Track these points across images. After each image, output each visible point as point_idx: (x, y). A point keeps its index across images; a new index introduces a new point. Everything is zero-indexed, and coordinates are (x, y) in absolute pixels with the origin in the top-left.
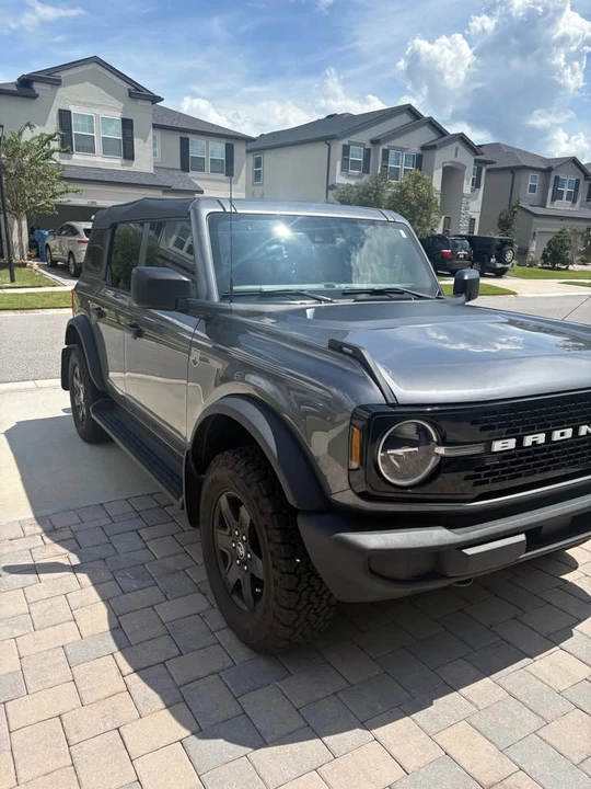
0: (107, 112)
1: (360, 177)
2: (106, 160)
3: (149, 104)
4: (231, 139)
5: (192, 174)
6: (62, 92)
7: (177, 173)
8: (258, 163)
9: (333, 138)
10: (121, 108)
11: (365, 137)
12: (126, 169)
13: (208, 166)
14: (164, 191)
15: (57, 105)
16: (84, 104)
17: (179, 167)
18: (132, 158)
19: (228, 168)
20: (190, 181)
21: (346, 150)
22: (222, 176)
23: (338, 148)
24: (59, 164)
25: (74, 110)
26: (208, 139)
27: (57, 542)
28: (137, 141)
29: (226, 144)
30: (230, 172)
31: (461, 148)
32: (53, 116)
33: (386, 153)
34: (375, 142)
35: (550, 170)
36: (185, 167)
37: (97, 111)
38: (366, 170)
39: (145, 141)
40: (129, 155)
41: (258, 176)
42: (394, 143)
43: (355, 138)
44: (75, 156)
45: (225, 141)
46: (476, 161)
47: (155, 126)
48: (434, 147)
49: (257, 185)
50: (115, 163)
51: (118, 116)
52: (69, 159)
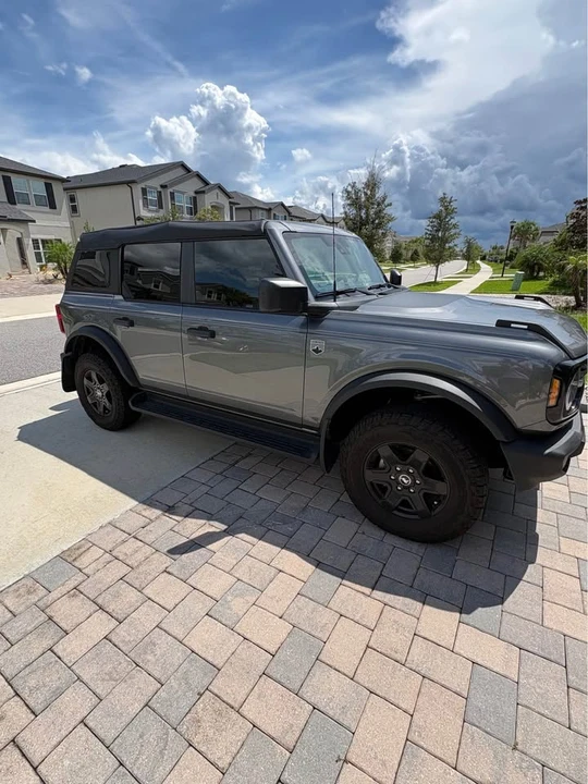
1: (156, 211)
4: (49, 180)
5: (19, 206)
7: (6, 206)
8: (72, 199)
9: (133, 182)
11: (155, 183)
13: (32, 200)
17: (6, 200)
19: (51, 202)
20: (20, 212)
21: (144, 191)
22: (47, 209)
23: (137, 190)
26: (28, 178)
27: (186, 517)
29: (45, 183)
30: (53, 206)
31: (220, 194)
33: (172, 194)
34: (163, 187)
35: (270, 209)
36: (12, 200)
38: (161, 207)
41: (74, 209)
42: (175, 188)
43: (149, 183)
45: (43, 181)
46: (230, 203)
48: (203, 192)
49: (75, 216)
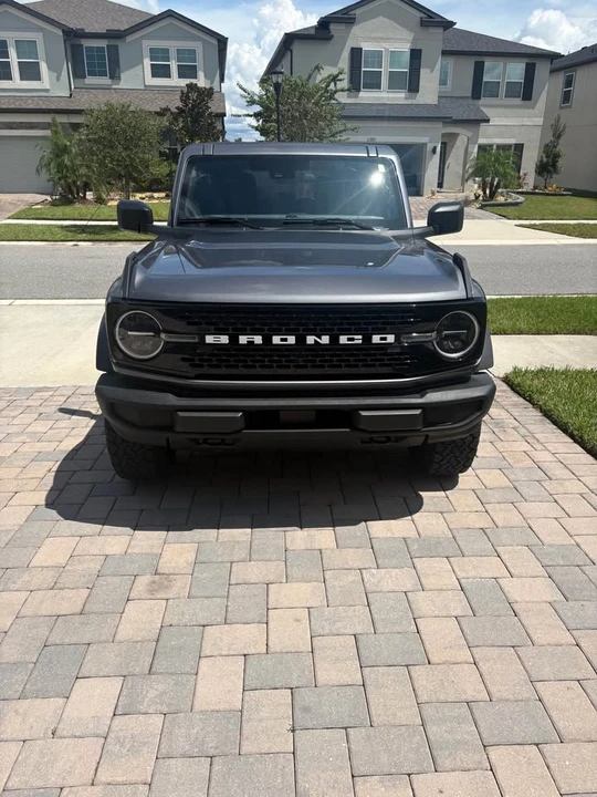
0: (397, 45)
2: (391, 95)
3: (441, 30)
4: (533, 58)
5: (482, 101)
6: (356, 30)
7: (465, 102)
8: (569, 83)
10: (411, 39)
12: (409, 102)
13: (503, 90)
14: (444, 122)
15: (350, 44)
16: (376, 39)
17: (469, 95)
18: (417, 91)
19: (526, 92)
20: (478, 110)
22: (518, 101)
24: (339, 103)
25: (366, 47)
26: (507, 60)
28: (423, 72)
29: (527, 64)
30: (527, 96)
32: (346, 54)
36: (476, 94)
37: (386, 45)
39: (432, 71)
40: (413, 87)
41: (567, 97)
44: (362, 94)
45: (526, 60)
47: (444, 53)
49: (567, 107)
50: (399, 97)
51: (406, 48)
52: (356, 97)
